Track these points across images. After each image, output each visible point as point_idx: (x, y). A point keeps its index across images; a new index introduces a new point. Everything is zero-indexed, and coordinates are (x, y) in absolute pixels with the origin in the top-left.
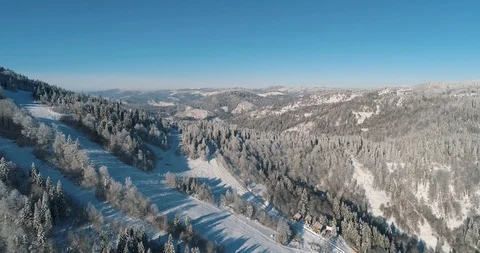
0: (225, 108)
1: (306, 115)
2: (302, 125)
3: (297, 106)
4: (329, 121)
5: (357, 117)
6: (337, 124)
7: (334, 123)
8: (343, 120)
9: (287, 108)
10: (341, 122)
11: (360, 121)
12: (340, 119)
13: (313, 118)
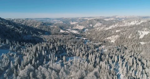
0: (91, 25)
1: (117, 31)
2: (113, 36)
3: (116, 25)
4: (126, 35)
5: (140, 34)
6: (130, 37)
7: (128, 36)
8: (133, 35)
9: (112, 26)
10: (131, 37)
11: (141, 37)
12: (131, 35)
13: (119, 33)
